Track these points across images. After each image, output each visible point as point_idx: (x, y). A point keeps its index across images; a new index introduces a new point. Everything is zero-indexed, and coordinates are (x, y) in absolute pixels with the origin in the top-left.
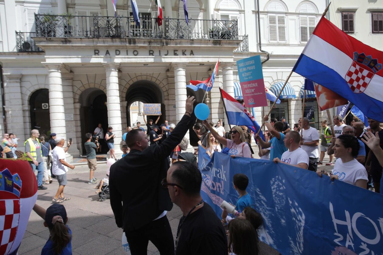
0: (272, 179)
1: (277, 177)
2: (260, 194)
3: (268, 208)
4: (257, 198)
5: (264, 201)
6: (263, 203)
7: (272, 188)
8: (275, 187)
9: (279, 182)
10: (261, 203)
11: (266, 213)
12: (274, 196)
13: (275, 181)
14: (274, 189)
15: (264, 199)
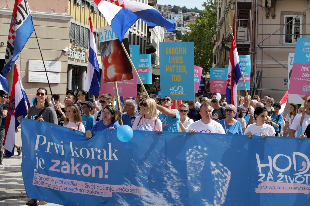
0: (188, 150)
1: (195, 147)
2: (171, 167)
3: (178, 180)
4: (167, 172)
5: (175, 174)
6: (172, 175)
7: (188, 158)
8: (191, 156)
9: (197, 152)
10: (170, 176)
11: (175, 186)
12: (188, 166)
13: (192, 151)
14: (189, 159)
15: (176, 171)
